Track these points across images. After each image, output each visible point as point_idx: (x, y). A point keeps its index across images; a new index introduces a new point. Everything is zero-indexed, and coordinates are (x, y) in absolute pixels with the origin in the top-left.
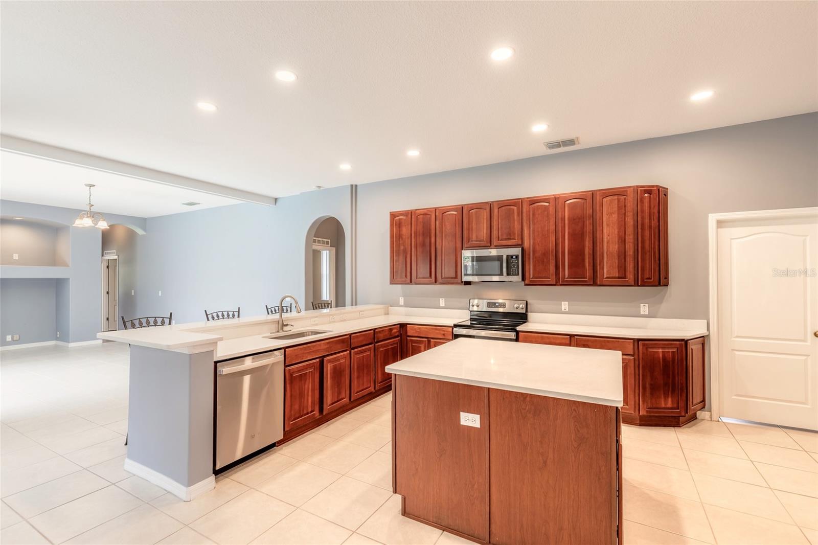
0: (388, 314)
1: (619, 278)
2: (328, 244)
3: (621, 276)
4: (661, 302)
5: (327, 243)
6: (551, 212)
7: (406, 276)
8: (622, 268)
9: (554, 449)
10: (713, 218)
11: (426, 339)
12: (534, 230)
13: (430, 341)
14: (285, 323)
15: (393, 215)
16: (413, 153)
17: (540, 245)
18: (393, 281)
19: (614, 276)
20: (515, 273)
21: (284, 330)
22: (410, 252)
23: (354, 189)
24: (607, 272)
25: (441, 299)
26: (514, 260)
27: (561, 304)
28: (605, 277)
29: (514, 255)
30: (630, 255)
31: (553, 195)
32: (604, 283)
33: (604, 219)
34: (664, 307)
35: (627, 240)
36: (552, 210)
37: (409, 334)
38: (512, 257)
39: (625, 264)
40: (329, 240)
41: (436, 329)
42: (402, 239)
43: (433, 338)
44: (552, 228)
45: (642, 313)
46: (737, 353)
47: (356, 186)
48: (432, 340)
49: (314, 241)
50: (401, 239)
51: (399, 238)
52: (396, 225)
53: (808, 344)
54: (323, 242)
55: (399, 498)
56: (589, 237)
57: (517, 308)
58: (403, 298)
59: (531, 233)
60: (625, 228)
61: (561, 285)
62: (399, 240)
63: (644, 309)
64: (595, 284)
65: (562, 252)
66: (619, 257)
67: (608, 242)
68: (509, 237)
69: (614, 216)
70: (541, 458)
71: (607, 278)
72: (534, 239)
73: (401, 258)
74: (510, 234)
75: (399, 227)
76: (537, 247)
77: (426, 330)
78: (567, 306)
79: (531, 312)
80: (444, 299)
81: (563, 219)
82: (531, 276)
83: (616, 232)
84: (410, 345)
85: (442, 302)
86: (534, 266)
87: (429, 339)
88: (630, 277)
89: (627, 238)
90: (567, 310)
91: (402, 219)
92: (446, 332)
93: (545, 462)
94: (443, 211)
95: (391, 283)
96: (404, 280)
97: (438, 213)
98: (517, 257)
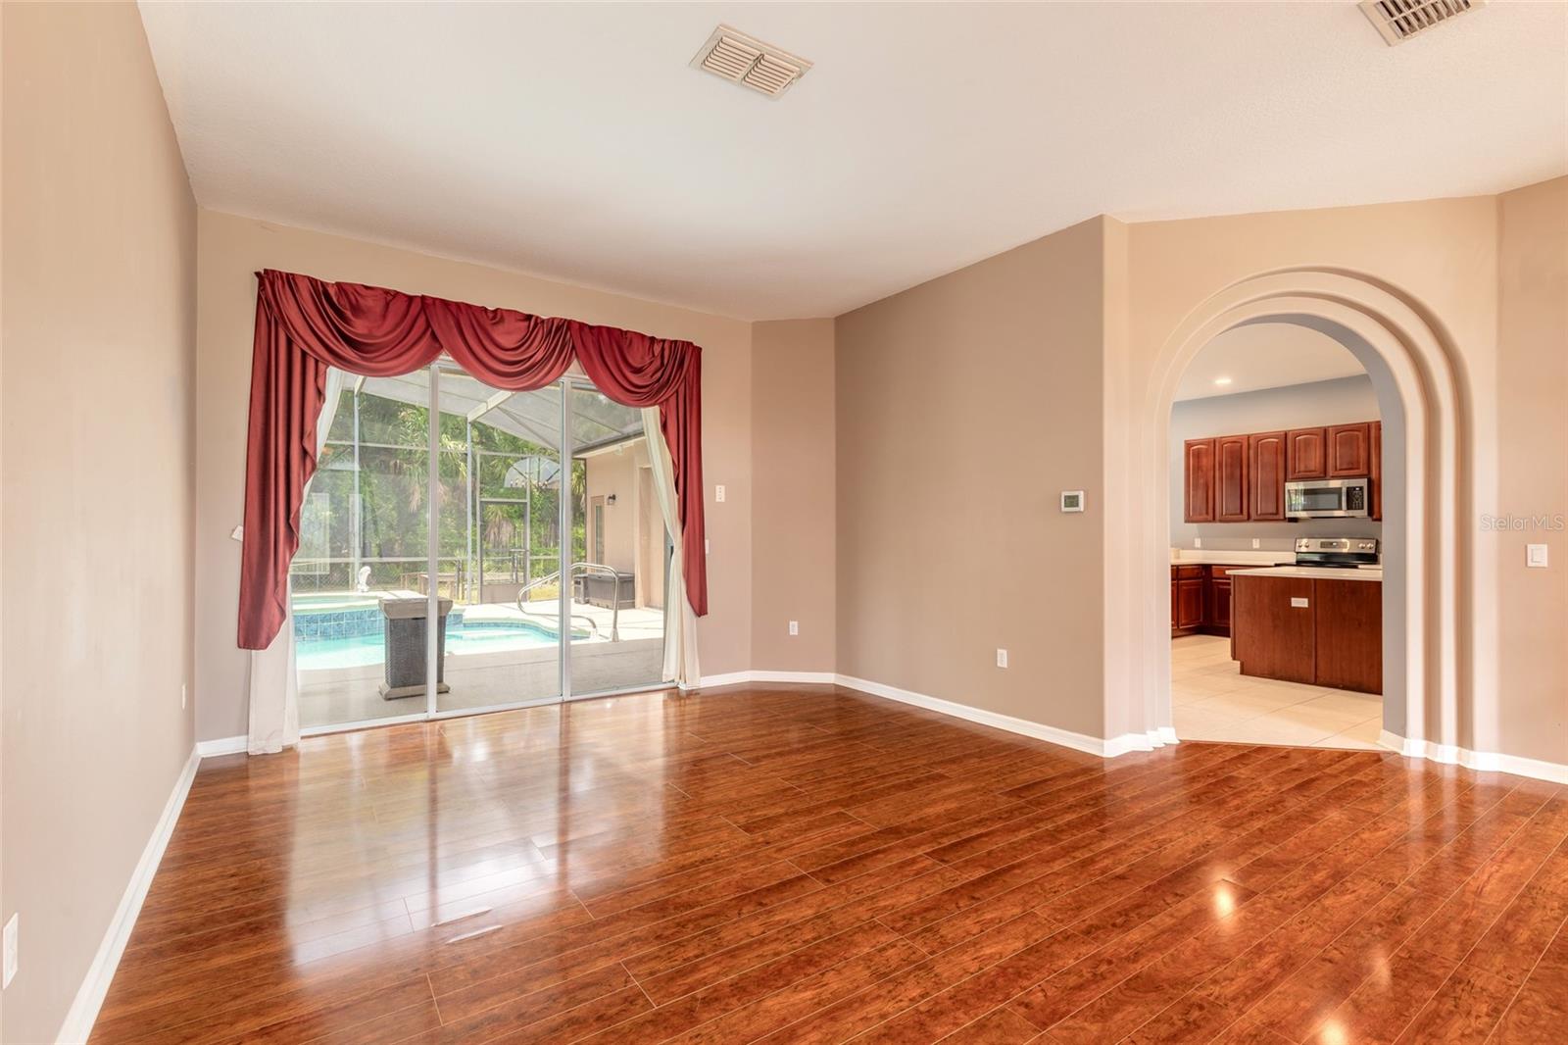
0: (1179, 558)
7: (1206, 513)
15: (1189, 445)
18: (1190, 519)
20: (1358, 506)
22: (1212, 486)
25: (1254, 541)
26: (1357, 492)
29: (1358, 487)
37: (1214, 576)
42: (1202, 471)
50: (1200, 472)
51: (1198, 470)
52: (1193, 455)
57: (1363, 548)
58: (1200, 537)
62: (1198, 473)
68: (1350, 466)
73: (1200, 492)
74: (1352, 463)
75: (1198, 458)
80: (1258, 541)
84: (1216, 587)
85: (1256, 544)
91: (1201, 448)
94: (1259, 438)
95: (1188, 521)
96: (1205, 516)
97: (1251, 441)
98: (1361, 488)
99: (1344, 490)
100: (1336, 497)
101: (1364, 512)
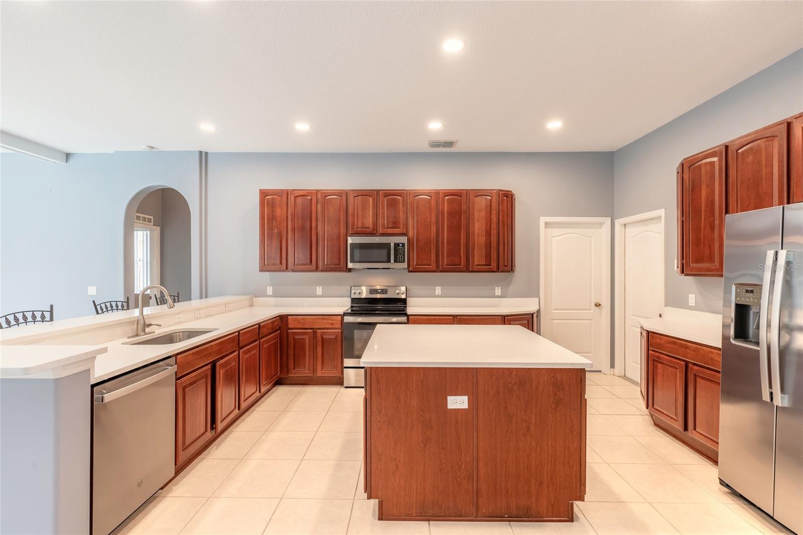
0: (252, 306)
1: (486, 265)
2: (151, 222)
3: (487, 263)
4: (509, 285)
5: (150, 220)
6: (432, 205)
7: (281, 263)
8: (488, 256)
9: (536, 414)
10: (543, 220)
11: (311, 331)
12: (417, 221)
13: (316, 332)
14: (147, 323)
15: (264, 194)
16: (303, 127)
17: (423, 235)
18: (263, 269)
19: (482, 263)
20: (401, 260)
21: (146, 331)
22: (285, 235)
23: (204, 157)
24: (477, 260)
25: (317, 287)
26: (400, 247)
27: (435, 289)
28: (476, 264)
29: (401, 244)
30: (494, 246)
31: (435, 190)
32: (475, 270)
33: (475, 215)
34: (512, 288)
35: (492, 235)
36: (433, 202)
37: (290, 326)
38: (399, 245)
39: (490, 253)
40: (152, 218)
41: (323, 319)
42: (276, 221)
43: (318, 329)
44: (434, 220)
45: (496, 294)
46: (555, 321)
47: (206, 153)
48: (318, 331)
49: (138, 218)
50: (274, 221)
51: (272, 220)
52: (267, 205)
53: (592, 311)
54: (144, 219)
55: (374, 502)
56: (463, 229)
57: (398, 294)
58: (271, 287)
59: (415, 222)
60: (491, 223)
61: (441, 271)
62: (272, 223)
63: (498, 291)
64: (468, 270)
65: (441, 241)
66: (486, 248)
67: (478, 235)
68: (394, 225)
69: (482, 213)
70: (525, 425)
71: (477, 265)
72: (418, 229)
73: (275, 243)
74: (396, 224)
75: (272, 208)
76: (420, 235)
77: (312, 320)
78: (440, 290)
79: (409, 297)
80: (321, 287)
81: (443, 212)
82: (415, 264)
83: (484, 227)
84: (291, 339)
85: (319, 290)
86: (417, 254)
87: (315, 330)
88: (494, 265)
89: (492, 232)
90: (440, 294)
91: (276, 198)
92: (335, 322)
93: (528, 428)
94: (325, 194)
95: (262, 270)
96: (278, 267)
97: (319, 196)
98: (403, 245)
99: (392, 245)
100: (385, 252)
101: (405, 265)
